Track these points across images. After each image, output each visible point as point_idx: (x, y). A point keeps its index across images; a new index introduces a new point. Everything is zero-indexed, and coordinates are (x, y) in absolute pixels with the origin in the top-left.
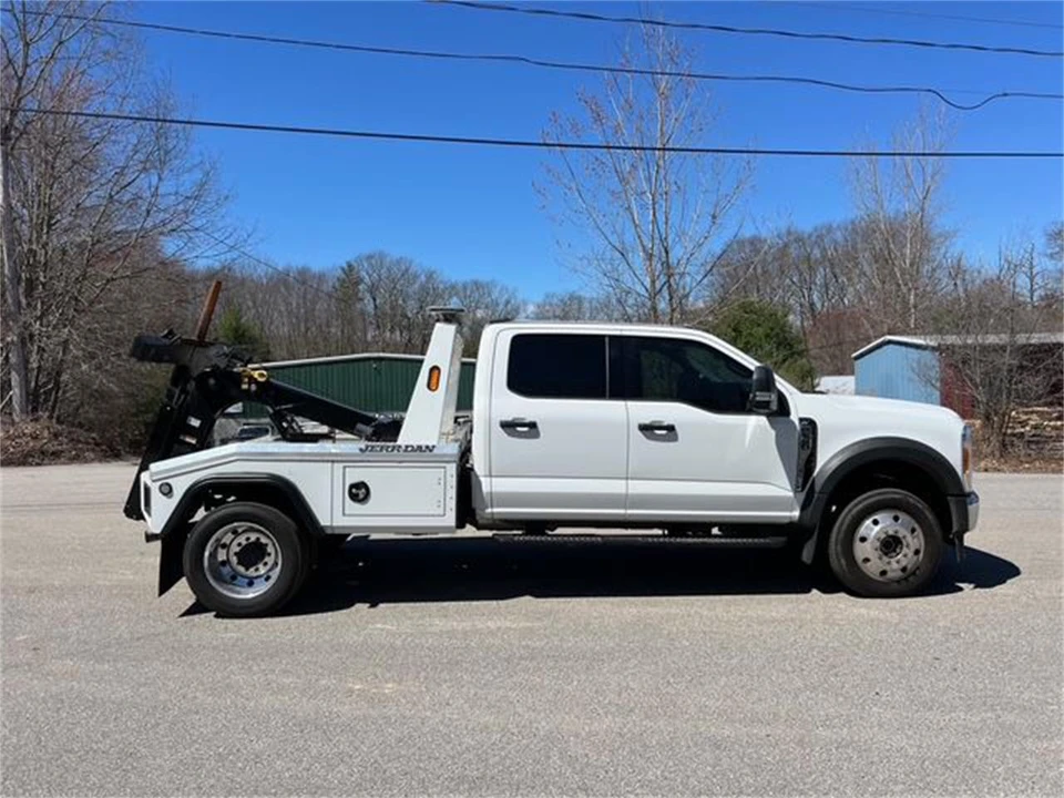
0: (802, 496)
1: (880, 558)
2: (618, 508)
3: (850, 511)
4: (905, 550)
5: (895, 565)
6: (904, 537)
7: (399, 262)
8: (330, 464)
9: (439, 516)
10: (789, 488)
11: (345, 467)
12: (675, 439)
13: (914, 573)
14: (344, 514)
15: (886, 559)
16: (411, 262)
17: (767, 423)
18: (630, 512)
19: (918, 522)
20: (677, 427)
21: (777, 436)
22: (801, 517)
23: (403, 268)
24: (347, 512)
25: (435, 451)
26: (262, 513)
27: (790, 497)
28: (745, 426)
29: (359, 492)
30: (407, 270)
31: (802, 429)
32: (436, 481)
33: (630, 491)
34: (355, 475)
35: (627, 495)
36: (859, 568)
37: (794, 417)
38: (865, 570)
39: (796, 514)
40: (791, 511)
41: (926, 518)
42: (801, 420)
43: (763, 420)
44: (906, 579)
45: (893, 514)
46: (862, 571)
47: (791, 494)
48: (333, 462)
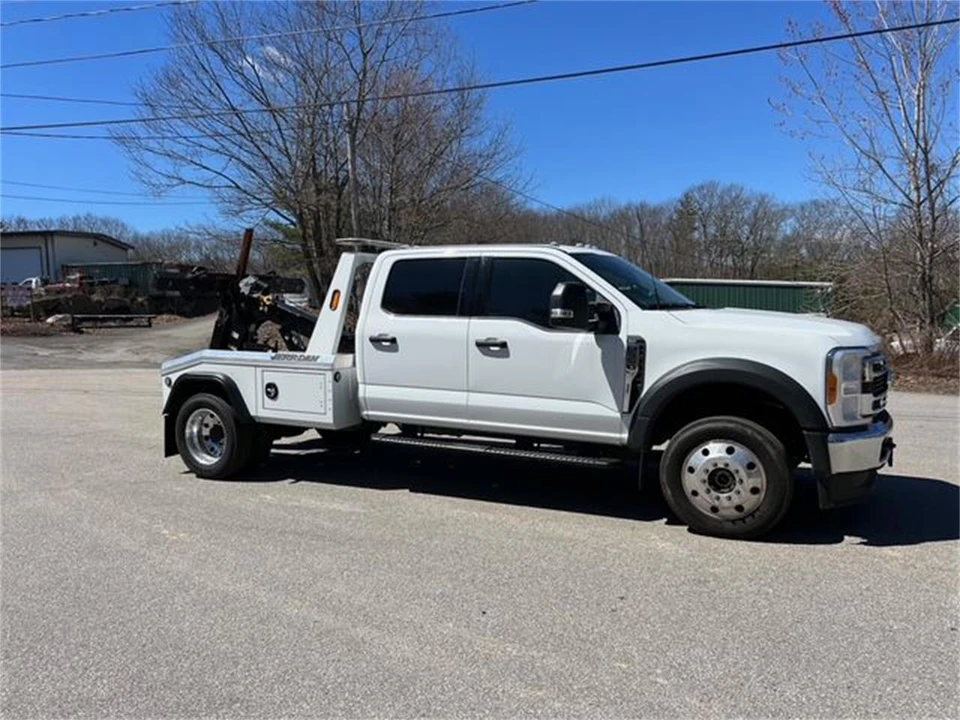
0: (629, 418)
1: (708, 491)
2: (461, 417)
3: (678, 437)
4: (738, 487)
5: (725, 502)
6: (737, 471)
7: (729, 190)
8: (253, 368)
9: (320, 414)
10: (616, 409)
11: (263, 371)
12: (507, 355)
13: (752, 514)
14: (263, 407)
15: (714, 493)
16: (742, 189)
17: (593, 340)
18: (472, 422)
19: (759, 457)
20: (509, 344)
21: (603, 353)
22: (629, 438)
23: (734, 194)
24: (266, 406)
25: (319, 361)
26: (214, 403)
27: (617, 418)
28: (571, 344)
29: (272, 391)
30: (737, 197)
31: (628, 348)
32: (319, 386)
33: (469, 403)
34: (270, 377)
35: (467, 406)
36: (688, 500)
37: (623, 336)
38: (694, 503)
39: (625, 436)
40: (621, 432)
41: (768, 452)
42: (629, 337)
43: (591, 337)
44: (743, 519)
45: (726, 446)
46: (690, 504)
47: (618, 415)
48: (256, 366)
